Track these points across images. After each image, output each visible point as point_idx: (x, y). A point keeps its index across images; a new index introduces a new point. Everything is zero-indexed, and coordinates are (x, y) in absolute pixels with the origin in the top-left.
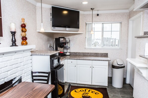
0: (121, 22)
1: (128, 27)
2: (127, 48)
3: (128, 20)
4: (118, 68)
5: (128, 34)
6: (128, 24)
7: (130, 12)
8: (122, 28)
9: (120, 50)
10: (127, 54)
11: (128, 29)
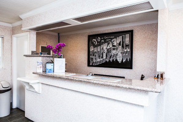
0: (3, 37)
1: (12, 43)
2: (12, 67)
3: (12, 36)
4: (4, 92)
5: (12, 52)
6: (12, 40)
7: (13, 27)
8: (4, 44)
9: (3, 71)
10: (12, 74)
11: (11, 46)
